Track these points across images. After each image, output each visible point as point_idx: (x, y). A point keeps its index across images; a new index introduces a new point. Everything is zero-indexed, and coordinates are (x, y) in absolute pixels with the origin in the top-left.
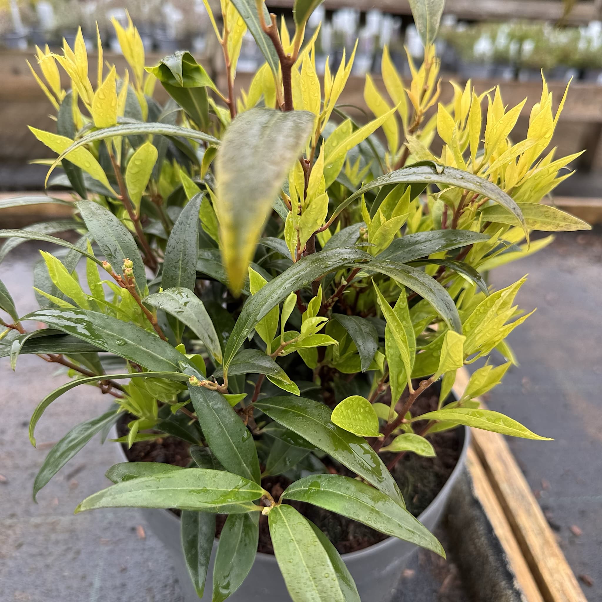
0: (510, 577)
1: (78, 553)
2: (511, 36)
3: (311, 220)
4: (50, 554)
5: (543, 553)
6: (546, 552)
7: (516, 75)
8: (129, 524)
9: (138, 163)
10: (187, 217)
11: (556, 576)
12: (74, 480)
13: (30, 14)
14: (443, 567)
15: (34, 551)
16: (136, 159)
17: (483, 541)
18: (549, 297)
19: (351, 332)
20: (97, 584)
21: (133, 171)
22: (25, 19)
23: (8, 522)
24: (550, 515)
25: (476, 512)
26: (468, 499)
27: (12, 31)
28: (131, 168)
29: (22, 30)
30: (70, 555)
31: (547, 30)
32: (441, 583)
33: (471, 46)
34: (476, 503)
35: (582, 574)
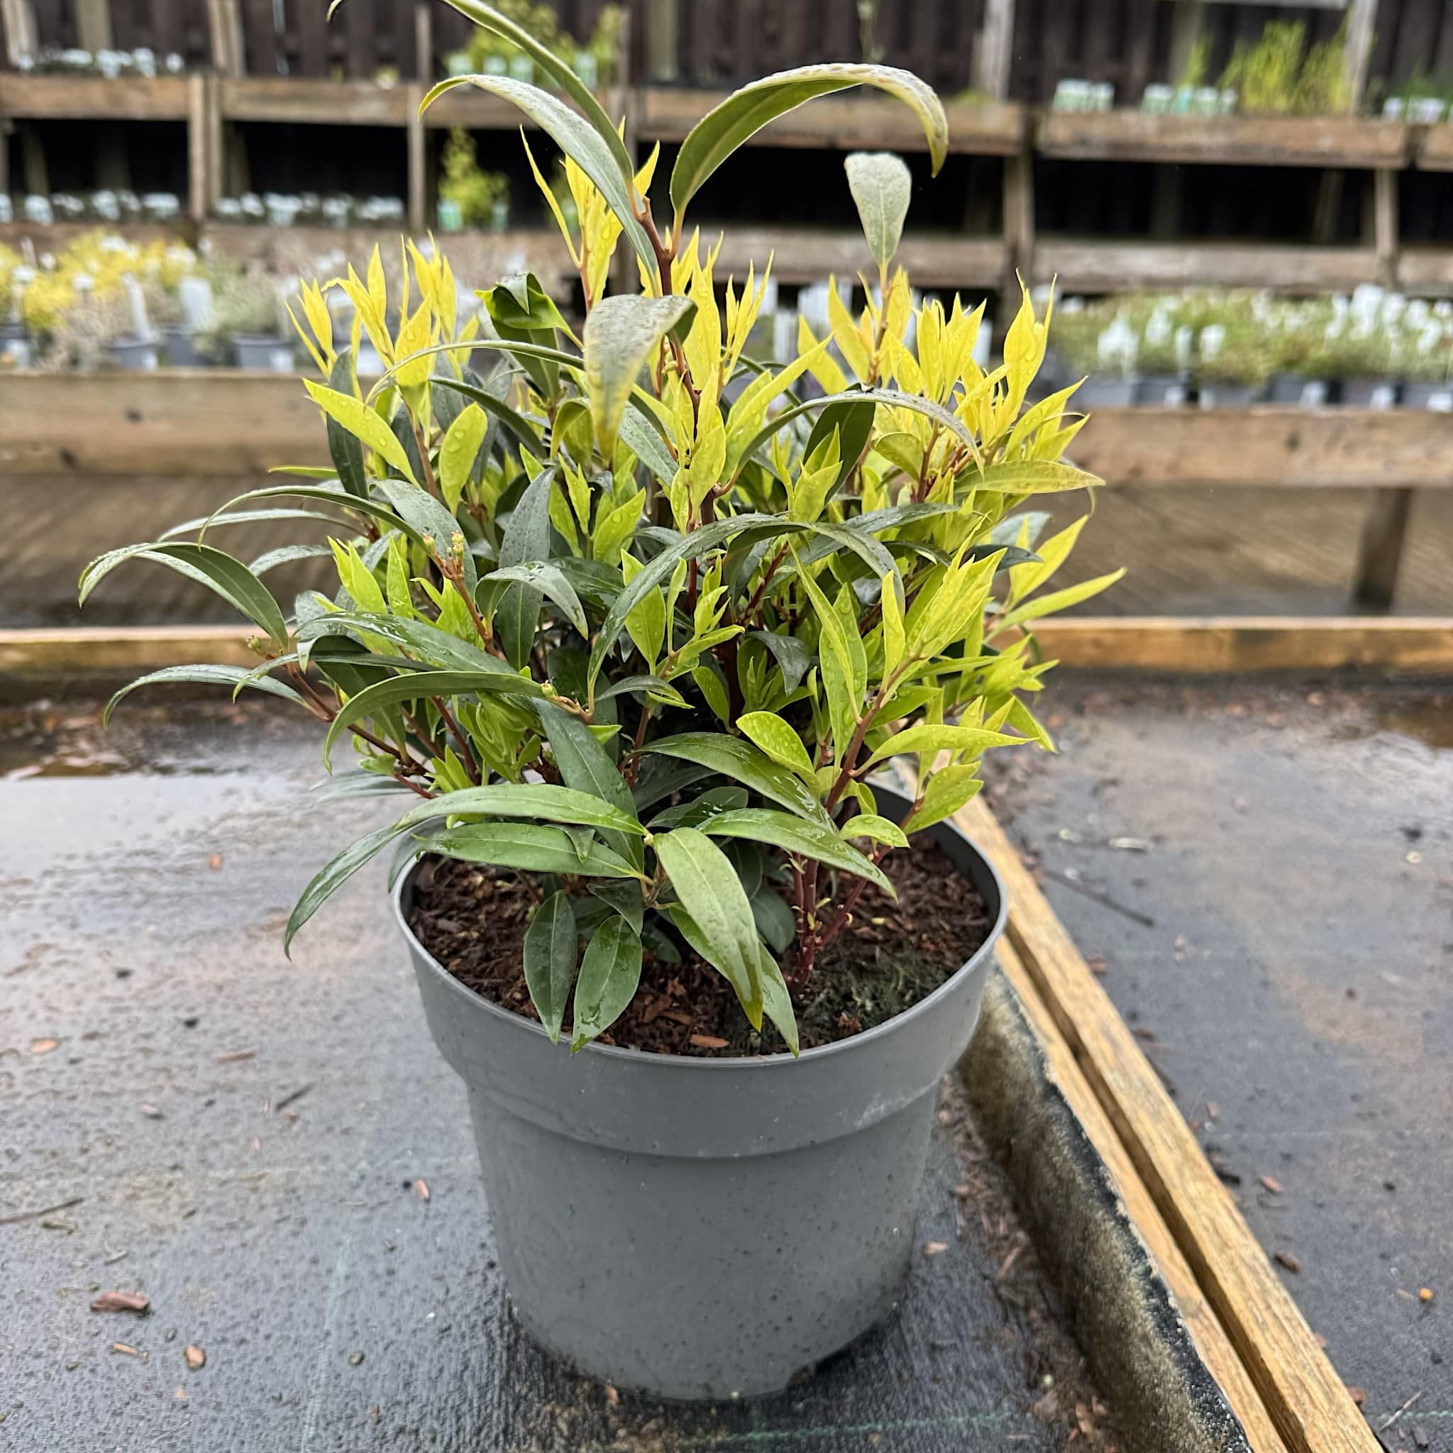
0: (1110, 1199)
1: (303, 1222)
2: (1176, 322)
3: (704, 467)
4: (250, 1226)
5: (1181, 1175)
6: (1187, 1173)
7: (1192, 397)
8: (399, 1179)
9: (459, 435)
10: (533, 500)
11: (1203, 1208)
12: (290, 1110)
13: (163, 300)
14: (1006, 1238)
15: (222, 1221)
16: (456, 430)
17: (1065, 1154)
18: (1241, 801)
19: (773, 649)
20: (341, 1269)
21: (452, 449)
22: (153, 310)
23: (168, 1177)
24: (1218, 1159)
25: (1054, 1109)
26: (1039, 1089)
27: (130, 335)
28: (449, 444)
29: (149, 334)
30: (286, 1228)
31: (1261, 307)
32: (1001, 1264)
33: (1093, 340)
34: (1052, 1091)
35: (1281, 1253)
